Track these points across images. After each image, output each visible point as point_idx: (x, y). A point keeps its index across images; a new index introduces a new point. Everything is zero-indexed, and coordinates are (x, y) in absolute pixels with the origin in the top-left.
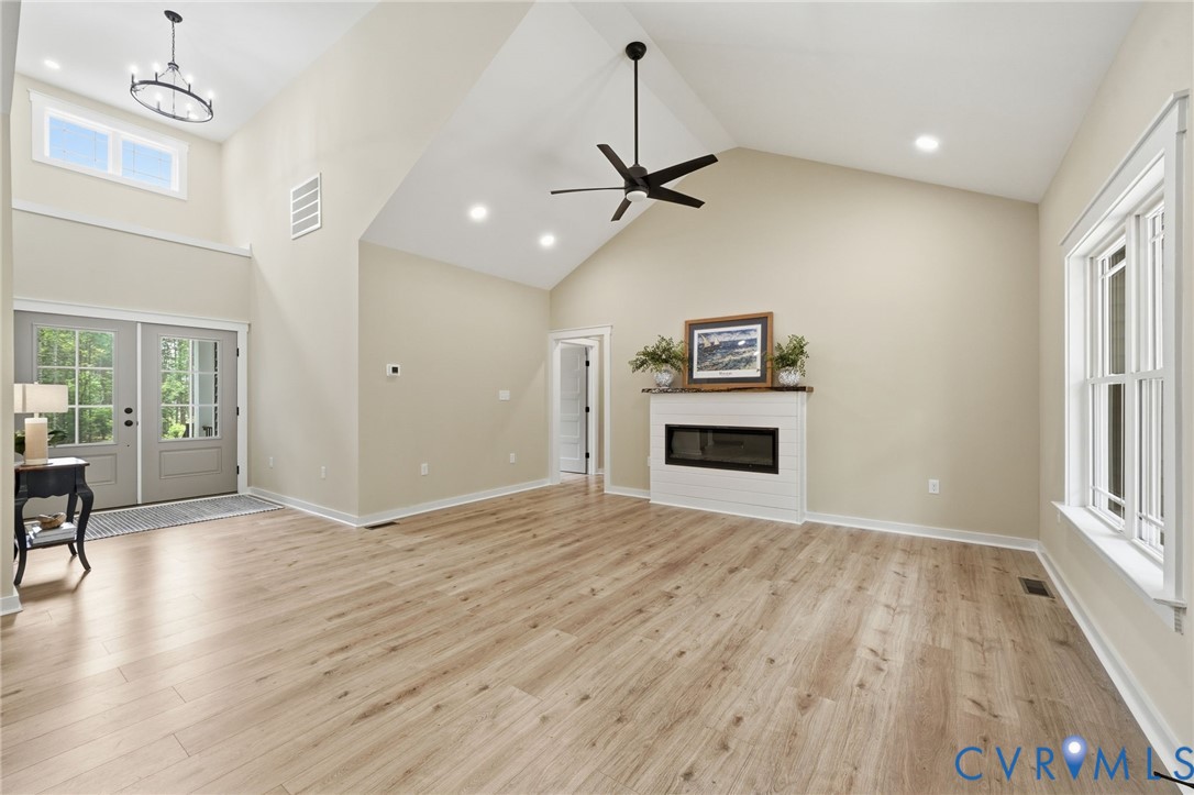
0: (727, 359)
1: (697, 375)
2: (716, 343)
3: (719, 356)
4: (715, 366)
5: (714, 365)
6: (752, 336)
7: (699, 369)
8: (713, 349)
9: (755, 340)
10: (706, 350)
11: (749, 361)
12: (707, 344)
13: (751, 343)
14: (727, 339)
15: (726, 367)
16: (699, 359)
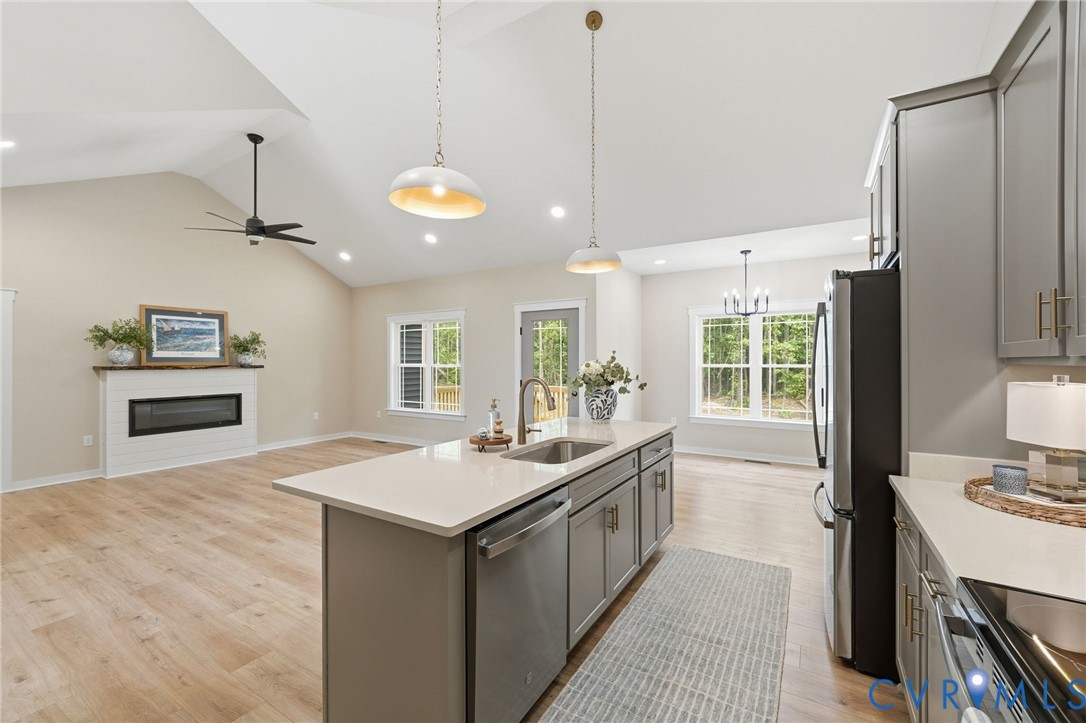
0: (188, 343)
1: (156, 354)
2: (177, 328)
3: (180, 339)
4: (177, 348)
5: (176, 346)
6: (211, 327)
7: (159, 349)
8: (173, 333)
9: (214, 330)
10: (166, 333)
11: (209, 346)
12: (167, 328)
13: (211, 332)
14: (187, 327)
15: (188, 349)
16: (157, 340)
